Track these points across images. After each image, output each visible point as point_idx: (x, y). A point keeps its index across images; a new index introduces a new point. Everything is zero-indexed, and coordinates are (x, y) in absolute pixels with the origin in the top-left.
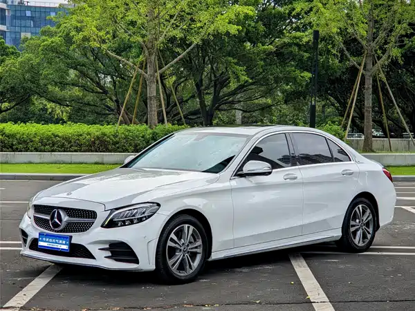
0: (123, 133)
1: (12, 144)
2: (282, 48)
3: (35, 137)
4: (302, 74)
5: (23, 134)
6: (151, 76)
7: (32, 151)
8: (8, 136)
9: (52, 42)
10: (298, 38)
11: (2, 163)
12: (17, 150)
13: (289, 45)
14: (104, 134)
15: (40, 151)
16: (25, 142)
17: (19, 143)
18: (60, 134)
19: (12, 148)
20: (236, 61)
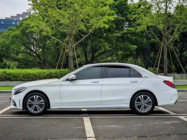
0: (59, 73)
1: (10, 78)
2: (123, 35)
3: (20, 75)
4: (133, 46)
5: (15, 73)
6: (71, 47)
7: (19, 81)
8: (8, 74)
9: (16, 34)
10: (131, 31)
11: (1, 87)
12: (12, 81)
13: (127, 33)
14: (51, 73)
15: (22, 81)
16: (16, 77)
17: (13, 78)
18: (31, 73)
19: (10, 80)
20: (104, 40)
